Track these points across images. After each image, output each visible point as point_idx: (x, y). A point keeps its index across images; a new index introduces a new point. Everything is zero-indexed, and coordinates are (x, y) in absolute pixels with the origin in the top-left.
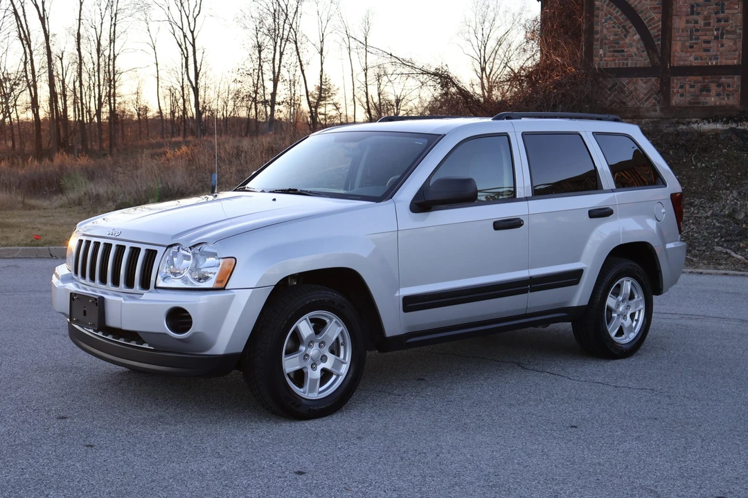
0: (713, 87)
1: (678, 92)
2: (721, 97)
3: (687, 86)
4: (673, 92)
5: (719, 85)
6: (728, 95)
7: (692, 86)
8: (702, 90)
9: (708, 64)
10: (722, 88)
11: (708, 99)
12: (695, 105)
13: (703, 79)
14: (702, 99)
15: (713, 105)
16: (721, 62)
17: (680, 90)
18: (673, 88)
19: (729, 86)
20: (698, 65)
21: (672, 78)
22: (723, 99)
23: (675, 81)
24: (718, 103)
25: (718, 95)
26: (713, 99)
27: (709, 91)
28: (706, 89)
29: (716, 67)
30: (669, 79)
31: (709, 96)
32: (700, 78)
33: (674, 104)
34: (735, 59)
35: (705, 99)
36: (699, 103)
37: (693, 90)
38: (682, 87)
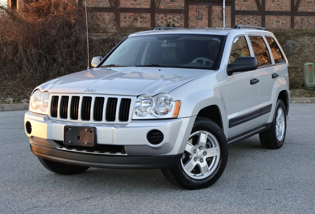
0: (139, 18)
1: (123, 20)
2: (142, 23)
3: (127, 18)
4: (121, 20)
5: (141, 18)
6: (145, 22)
7: (130, 18)
8: (134, 20)
9: (136, 7)
10: (142, 19)
11: (137, 24)
12: (132, 27)
13: (135, 14)
14: (134, 24)
15: (139, 27)
16: (142, 7)
17: (124, 20)
18: (121, 18)
19: (146, 18)
20: (132, 7)
21: (120, 13)
22: (143, 24)
23: (122, 15)
24: (141, 26)
25: (141, 22)
26: (139, 24)
27: (137, 20)
28: (136, 19)
29: (140, 9)
30: (119, 14)
31: (137, 22)
32: (133, 14)
33: (122, 26)
34: (148, 5)
35: (136, 24)
36: (133, 26)
37: (130, 19)
38: (125, 18)
